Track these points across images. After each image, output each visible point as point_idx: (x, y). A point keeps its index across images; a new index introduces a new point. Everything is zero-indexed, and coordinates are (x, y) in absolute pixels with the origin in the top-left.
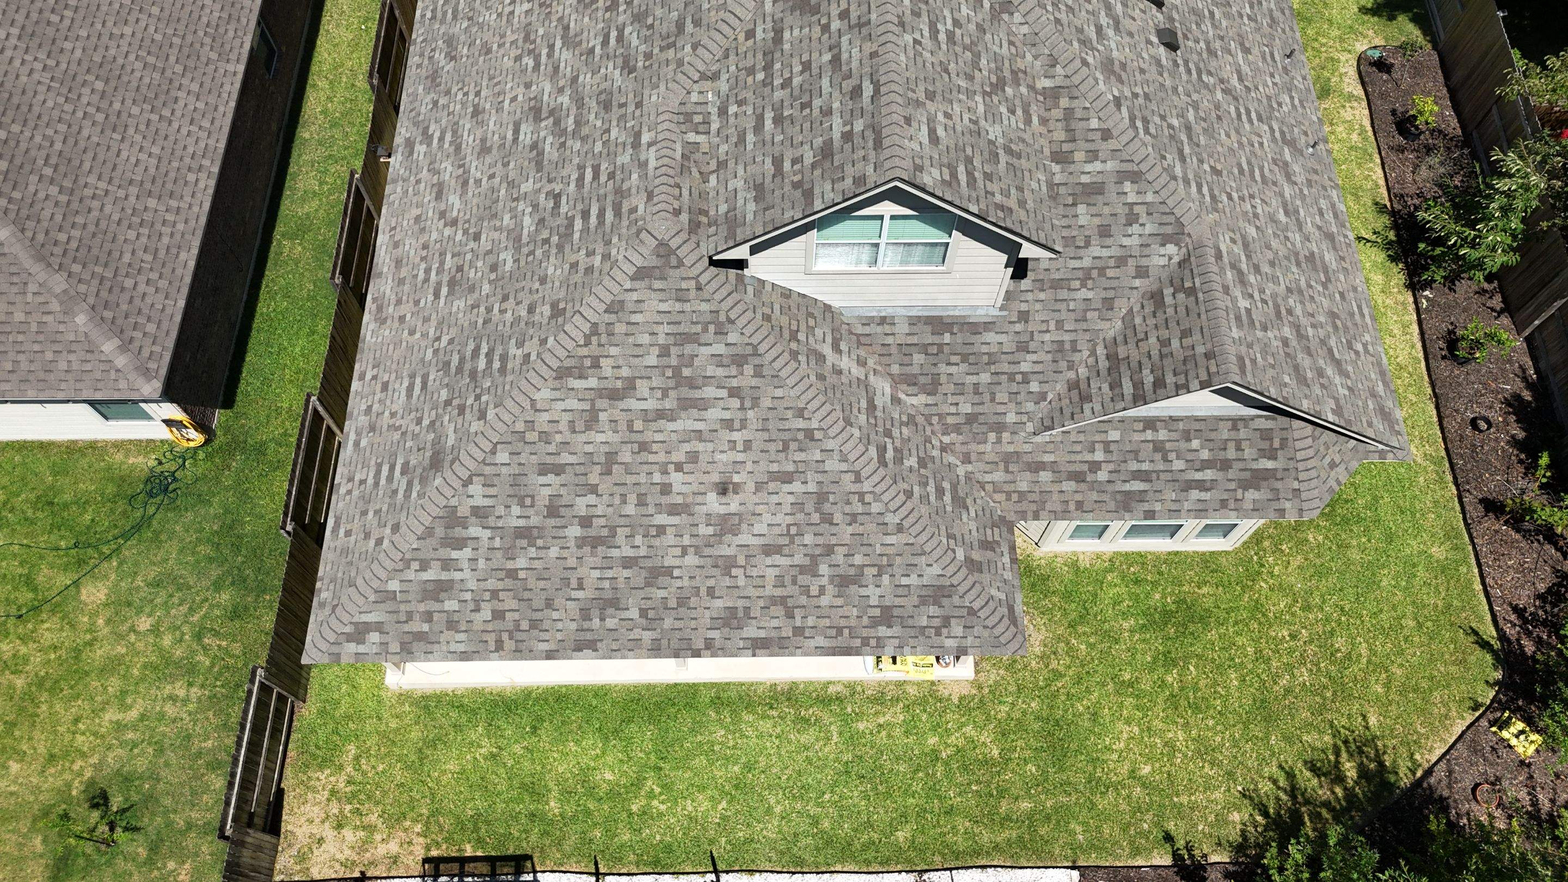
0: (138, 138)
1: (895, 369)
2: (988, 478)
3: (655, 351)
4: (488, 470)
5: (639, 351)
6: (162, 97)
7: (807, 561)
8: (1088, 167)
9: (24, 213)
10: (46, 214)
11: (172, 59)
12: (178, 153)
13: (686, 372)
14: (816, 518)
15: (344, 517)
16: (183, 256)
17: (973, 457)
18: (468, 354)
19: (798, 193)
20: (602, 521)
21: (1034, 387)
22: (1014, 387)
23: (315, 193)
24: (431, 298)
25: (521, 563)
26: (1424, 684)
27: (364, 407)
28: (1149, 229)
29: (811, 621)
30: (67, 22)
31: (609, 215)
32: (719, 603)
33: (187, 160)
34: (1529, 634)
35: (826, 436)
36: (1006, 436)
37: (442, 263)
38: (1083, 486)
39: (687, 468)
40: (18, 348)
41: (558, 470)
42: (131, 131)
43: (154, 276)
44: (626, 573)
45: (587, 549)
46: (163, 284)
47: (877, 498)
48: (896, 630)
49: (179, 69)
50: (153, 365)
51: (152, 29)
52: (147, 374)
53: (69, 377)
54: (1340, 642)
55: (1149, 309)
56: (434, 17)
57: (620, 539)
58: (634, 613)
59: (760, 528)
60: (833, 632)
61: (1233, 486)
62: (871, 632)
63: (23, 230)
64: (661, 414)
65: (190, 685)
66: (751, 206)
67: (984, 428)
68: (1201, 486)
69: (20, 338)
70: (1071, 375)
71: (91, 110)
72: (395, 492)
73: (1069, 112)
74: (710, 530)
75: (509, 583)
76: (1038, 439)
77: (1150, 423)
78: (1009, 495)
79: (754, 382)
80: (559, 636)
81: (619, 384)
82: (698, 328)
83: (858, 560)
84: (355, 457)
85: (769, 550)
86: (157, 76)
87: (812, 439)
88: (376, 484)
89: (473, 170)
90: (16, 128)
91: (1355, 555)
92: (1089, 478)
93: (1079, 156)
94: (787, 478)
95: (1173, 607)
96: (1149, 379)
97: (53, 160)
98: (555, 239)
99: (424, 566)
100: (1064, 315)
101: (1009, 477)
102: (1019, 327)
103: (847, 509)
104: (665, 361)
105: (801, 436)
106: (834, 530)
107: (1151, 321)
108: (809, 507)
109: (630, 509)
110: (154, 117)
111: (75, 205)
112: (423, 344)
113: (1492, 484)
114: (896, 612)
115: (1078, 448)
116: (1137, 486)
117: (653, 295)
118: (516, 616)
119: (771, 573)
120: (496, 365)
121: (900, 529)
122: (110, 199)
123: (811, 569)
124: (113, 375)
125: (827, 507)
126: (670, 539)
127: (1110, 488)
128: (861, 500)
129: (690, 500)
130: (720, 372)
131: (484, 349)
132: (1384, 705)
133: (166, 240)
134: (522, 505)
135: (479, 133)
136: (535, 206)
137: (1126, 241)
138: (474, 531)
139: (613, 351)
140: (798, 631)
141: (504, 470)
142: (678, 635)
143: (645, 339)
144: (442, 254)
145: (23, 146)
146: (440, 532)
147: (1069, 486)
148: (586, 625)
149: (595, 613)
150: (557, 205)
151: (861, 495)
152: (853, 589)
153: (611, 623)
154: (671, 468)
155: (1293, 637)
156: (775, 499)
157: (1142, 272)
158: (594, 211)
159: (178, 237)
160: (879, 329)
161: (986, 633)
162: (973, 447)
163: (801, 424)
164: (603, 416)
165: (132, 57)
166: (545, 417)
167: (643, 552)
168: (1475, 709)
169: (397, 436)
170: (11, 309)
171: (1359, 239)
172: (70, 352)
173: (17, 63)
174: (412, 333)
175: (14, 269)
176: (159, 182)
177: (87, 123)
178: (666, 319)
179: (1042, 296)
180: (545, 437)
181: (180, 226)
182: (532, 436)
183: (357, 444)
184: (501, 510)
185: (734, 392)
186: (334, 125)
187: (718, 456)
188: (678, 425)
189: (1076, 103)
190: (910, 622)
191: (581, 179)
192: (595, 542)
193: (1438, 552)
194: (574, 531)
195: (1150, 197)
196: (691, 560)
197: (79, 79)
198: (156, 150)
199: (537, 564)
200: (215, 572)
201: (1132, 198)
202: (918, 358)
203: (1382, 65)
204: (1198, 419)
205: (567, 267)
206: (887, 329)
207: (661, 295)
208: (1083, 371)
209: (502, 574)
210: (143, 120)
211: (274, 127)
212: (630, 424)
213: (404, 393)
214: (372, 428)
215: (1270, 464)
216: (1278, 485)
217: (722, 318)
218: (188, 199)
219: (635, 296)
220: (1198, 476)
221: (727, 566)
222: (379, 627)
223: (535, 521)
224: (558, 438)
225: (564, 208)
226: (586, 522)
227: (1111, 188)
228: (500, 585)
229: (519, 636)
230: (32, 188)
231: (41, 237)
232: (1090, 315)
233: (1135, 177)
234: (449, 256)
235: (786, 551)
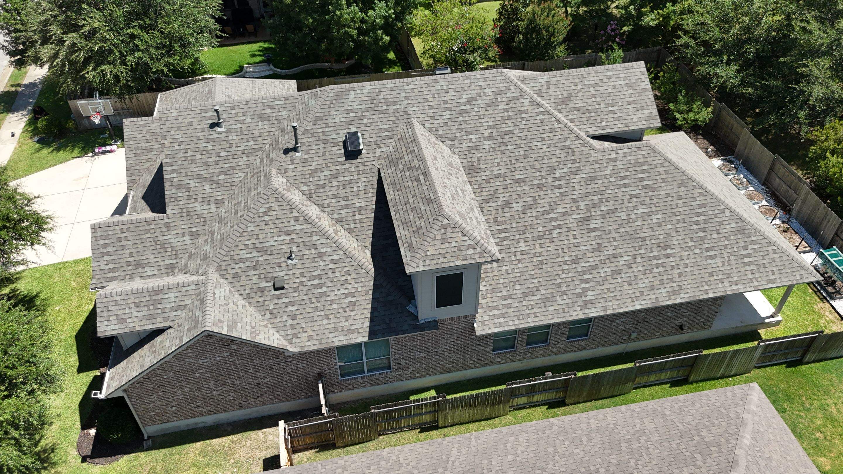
15: (767, 278)
37: (654, 257)
84: (742, 282)
89: (609, 253)
98: (651, 194)
112: (692, 256)
120: (703, 210)
131: (696, 219)
169: (733, 258)
191: (626, 186)
205: (663, 184)
213: (714, 261)
214: (729, 276)
225: (638, 192)
234: (652, 254)
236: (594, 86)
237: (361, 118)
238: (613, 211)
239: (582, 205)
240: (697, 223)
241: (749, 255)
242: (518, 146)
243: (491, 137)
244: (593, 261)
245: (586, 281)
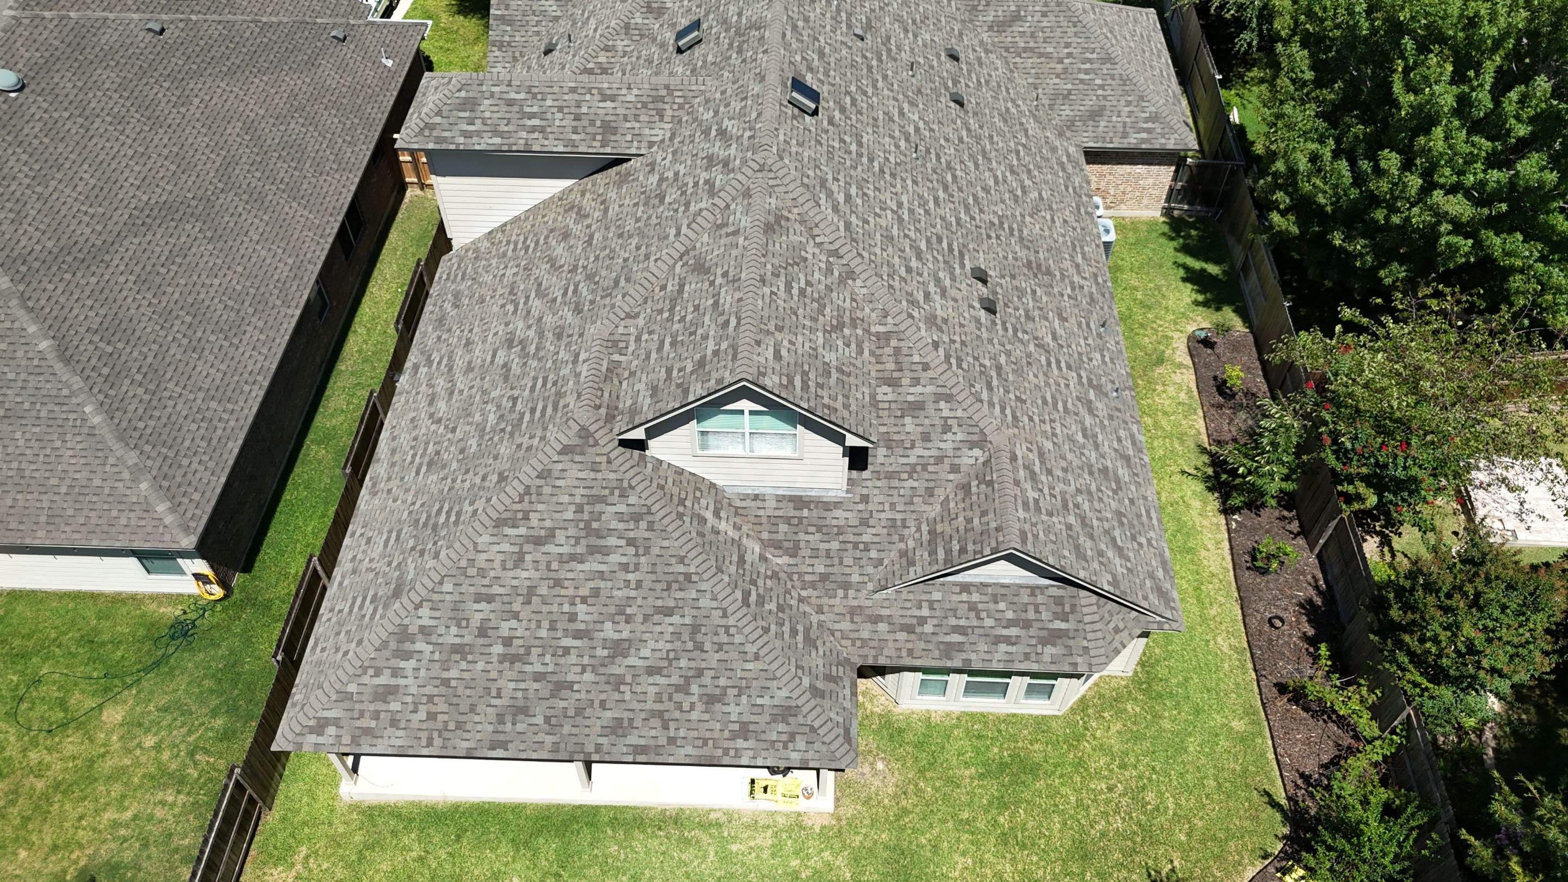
0: (211, 358)
1: (765, 535)
2: (837, 626)
3: (573, 508)
4: (436, 597)
5: (560, 508)
6: (234, 331)
7: (682, 681)
8: (912, 390)
9: (115, 406)
10: (132, 407)
11: (247, 303)
12: (240, 370)
13: (595, 525)
14: (690, 646)
15: (321, 640)
16: (230, 445)
17: (826, 609)
18: (434, 513)
19: (679, 391)
20: (520, 642)
21: (873, 554)
22: (858, 554)
23: (342, 411)
24: (413, 474)
25: (454, 673)
26: (1221, 835)
27: (350, 557)
28: (960, 437)
29: (682, 733)
30: (172, 274)
31: (549, 410)
32: (609, 714)
33: (246, 376)
34: (1312, 796)
35: (702, 580)
36: (851, 593)
37: (425, 450)
38: (913, 637)
39: (590, 601)
40: (91, 506)
41: (490, 599)
42: (206, 352)
43: (205, 458)
44: (536, 686)
45: (507, 664)
46: (211, 464)
47: (740, 631)
48: (751, 743)
49: (251, 311)
50: (193, 524)
51: (234, 282)
52: (187, 530)
53: (128, 530)
54: (1150, 796)
55: (960, 497)
56: (448, 279)
57: (533, 658)
58: (539, 720)
59: (645, 652)
60: (700, 743)
61: (1034, 642)
62: (731, 744)
63: (112, 418)
64: (573, 558)
65: (179, 792)
66: (648, 400)
67: (834, 586)
68: (1008, 640)
69: (95, 499)
70: (902, 546)
71: (179, 336)
72: (364, 616)
73: (897, 350)
74: (605, 653)
75: (442, 690)
76: (877, 596)
77: (965, 588)
78: (853, 641)
79: (647, 534)
80: (478, 736)
81: (543, 533)
82: (607, 492)
83: (722, 682)
84: (337, 595)
85: (652, 671)
86: (233, 314)
87: (690, 582)
88: (351, 611)
90: (120, 345)
91: (1166, 724)
92: (918, 630)
93: (905, 381)
94: (669, 612)
95: (1009, 760)
96: (956, 548)
97: (144, 370)
99: (377, 674)
100: (896, 499)
101: (854, 627)
102: (861, 507)
103: (716, 639)
104: (579, 516)
105: (681, 578)
106: (704, 656)
107: (961, 505)
108: (685, 637)
109: (543, 633)
110: (226, 344)
111: (154, 403)
113: (1286, 670)
114: (752, 727)
115: (908, 605)
116: (956, 638)
117: (575, 466)
118: (446, 717)
119: (652, 690)
120: (453, 518)
121: (757, 657)
122: (182, 400)
123: (684, 689)
124: (161, 529)
125: (699, 637)
126: (572, 658)
127: (934, 639)
128: (727, 632)
129: (591, 627)
130: (621, 526)
132: (1185, 851)
133: (219, 432)
134: (459, 626)
135: (467, 358)
136: (499, 407)
137: (942, 445)
138: (420, 646)
139: (540, 507)
140: (672, 741)
141: (448, 597)
142: (574, 739)
143: (566, 499)
144: (427, 443)
145: (123, 358)
146: (393, 645)
147: (902, 636)
148: (500, 728)
149: (509, 718)
150: (514, 405)
151: (727, 628)
152: (718, 706)
153: (520, 727)
154: (578, 600)
155: (1110, 789)
156: (658, 629)
157: (955, 469)
158: (540, 408)
159: (229, 430)
160: (753, 504)
161: (824, 748)
162: (825, 600)
163: (681, 568)
164: (528, 558)
165: (216, 301)
166: (484, 556)
167: (550, 669)
168: (1265, 857)
169: (372, 575)
170: (92, 476)
171: (1183, 472)
172: (131, 511)
173: (130, 300)
174: (395, 501)
175: (99, 446)
176: (221, 390)
177: (175, 345)
178: (582, 484)
179: (879, 484)
180: (482, 573)
181: (232, 423)
182: (472, 572)
183: (341, 584)
184: (442, 630)
185: (631, 542)
186: (365, 361)
187: (615, 593)
188: (586, 567)
189: (902, 344)
190: (763, 736)
192: (514, 659)
193: (1238, 725)
194: (498, 649)
195: (959, 413)
196: (588, 677)
197: (174, 313)
198: (223, 367)
199: (466, 675)
200: (214, 702)
201: (946, 413)
202: (783, 528)
203: (1207, 343)
204: (1003, 586)
205: (514, 447)
206: (759, 504)
207: (579, 466)
208: (911, 544)
209: (438, 682)
210: (217, 345)
211: (318, 360)
212: (549, 564)
213: (382, 544)
214: (354, 572)
215: (1063, 626)
216: (1071, 643)
217: (625, 484)
218: (241, 403)
219: (560, 466)
220: (1005, 632)
221: (617, 683)
222: (336, 722)
223: (468, 639)
224: (492, 574)
225: (519, 407)
226: (507, 642)
227: (930, 406)
228: (436, 691)
229: (447, 735)
230: (124, 389)
231: (124, 424)
232: (916, 500)
233: (949, 398)
235: (665, 672)
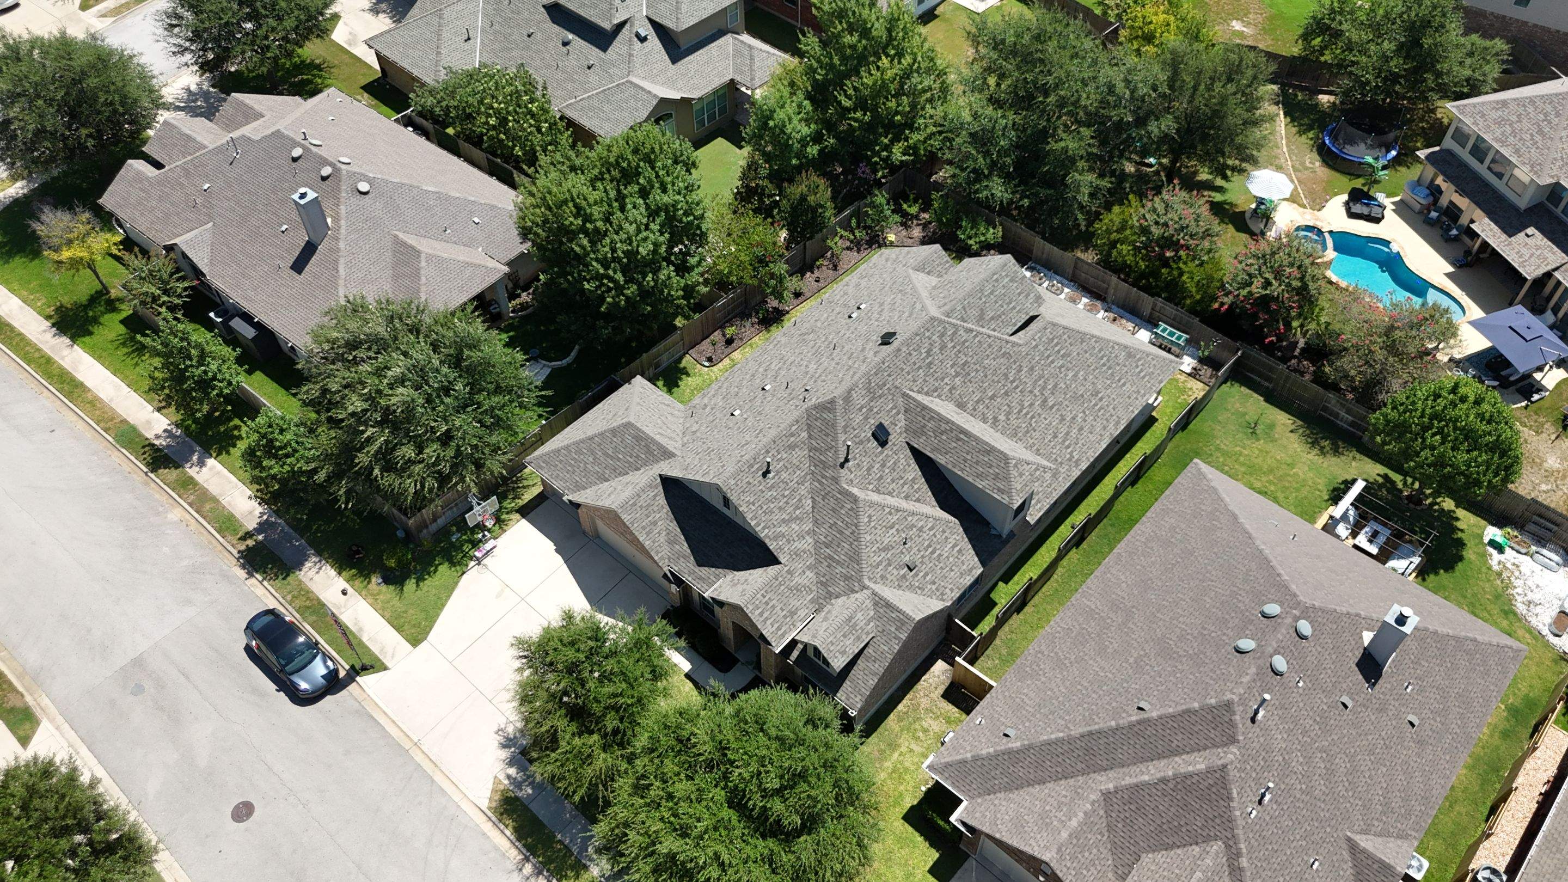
15: (1158, 381)
84: (1147, 392)
89: (1069, 418)
191: (1052, 362)
214: (1138, 392)
236: (992, 293)
237: (871, 410)
238: (1055, 386)
239: (1036, 392)
240: (1104, 365)
241: (1141, 371)
242: (977, 371)
243: (957, 374)
244: (1064, 430)
245: (1068, 447)
